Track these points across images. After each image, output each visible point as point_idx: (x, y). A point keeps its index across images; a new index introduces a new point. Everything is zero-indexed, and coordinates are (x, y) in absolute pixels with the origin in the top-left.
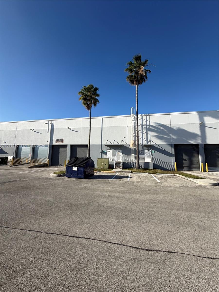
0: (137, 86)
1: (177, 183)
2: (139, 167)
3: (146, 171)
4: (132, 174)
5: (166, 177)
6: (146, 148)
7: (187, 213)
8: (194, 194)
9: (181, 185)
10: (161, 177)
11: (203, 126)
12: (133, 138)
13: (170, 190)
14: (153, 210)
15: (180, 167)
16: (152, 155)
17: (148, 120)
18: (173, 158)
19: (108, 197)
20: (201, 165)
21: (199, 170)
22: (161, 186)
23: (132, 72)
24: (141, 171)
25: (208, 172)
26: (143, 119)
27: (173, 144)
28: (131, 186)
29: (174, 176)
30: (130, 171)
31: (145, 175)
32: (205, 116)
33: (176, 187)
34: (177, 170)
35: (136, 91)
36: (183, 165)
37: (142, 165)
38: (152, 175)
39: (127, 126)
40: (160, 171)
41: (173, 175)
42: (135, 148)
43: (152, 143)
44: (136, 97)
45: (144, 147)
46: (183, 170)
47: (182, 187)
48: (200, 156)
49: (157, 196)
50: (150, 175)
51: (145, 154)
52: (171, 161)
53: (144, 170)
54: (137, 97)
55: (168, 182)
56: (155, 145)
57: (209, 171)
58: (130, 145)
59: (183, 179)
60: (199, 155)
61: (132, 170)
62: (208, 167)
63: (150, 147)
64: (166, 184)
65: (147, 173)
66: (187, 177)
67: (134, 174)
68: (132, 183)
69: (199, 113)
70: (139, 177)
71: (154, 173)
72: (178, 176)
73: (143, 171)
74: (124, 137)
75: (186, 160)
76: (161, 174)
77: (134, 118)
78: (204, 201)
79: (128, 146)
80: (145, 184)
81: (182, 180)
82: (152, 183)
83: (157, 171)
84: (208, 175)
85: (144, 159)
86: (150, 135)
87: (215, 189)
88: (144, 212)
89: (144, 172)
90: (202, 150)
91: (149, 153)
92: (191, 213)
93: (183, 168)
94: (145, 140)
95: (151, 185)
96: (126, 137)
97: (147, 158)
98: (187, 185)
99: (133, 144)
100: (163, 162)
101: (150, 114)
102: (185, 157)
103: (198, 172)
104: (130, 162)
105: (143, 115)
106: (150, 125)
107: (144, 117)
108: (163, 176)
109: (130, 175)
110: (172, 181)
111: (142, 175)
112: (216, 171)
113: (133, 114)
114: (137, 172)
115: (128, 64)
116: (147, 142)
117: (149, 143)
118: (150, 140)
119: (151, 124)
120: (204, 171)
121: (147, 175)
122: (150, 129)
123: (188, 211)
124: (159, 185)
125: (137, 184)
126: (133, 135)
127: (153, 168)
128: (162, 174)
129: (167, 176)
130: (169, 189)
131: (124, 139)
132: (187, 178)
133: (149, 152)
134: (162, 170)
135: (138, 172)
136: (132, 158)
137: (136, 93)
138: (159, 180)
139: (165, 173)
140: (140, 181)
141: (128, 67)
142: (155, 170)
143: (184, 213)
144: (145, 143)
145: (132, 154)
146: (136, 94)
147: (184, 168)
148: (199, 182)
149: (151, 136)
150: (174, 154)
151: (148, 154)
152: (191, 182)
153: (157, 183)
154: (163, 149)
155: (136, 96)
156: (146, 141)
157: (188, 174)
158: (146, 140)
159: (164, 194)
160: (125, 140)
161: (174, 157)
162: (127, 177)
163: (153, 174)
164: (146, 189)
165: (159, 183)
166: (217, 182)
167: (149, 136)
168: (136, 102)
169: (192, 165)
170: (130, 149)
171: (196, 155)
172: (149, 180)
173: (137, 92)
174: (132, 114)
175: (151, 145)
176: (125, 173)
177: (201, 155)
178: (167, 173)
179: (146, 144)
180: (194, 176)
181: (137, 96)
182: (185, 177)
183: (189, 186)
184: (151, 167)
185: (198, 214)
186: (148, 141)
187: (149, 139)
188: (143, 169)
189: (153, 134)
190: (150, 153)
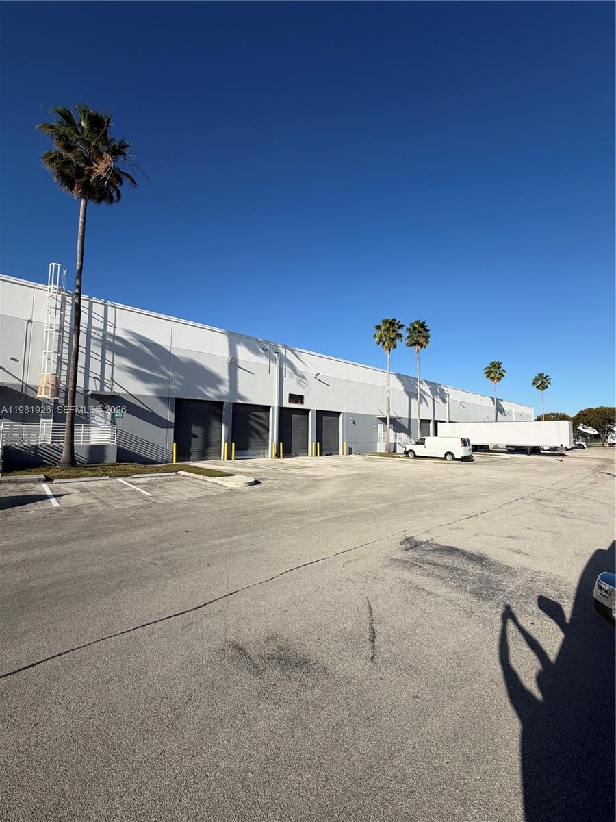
0: (86, 204)
1: (190, 492)
2: (73, 462)
3: (96, 470)
4: (55, 485)
5: (160, 482)
6: (98, 402)
7: (229, 539)
8: (226, 507)
9: (199, 495)
10: (147, 484)
11: (233, 365)
12: (53, 368)
13: (183, 509)
14: (172, 552)
15: (183, 454)
16: (113, 422)
17: (111, 318)
18: (170, 432)
19: (25, 563)
20: (224, 446)
21: (218, 456)
22: (161, 504)
23: (69, 148)
24: (83, 473)
25: (235, 459)
26: (96, 312)
27: (172, 398)
28: (81, 521)
29: (177, 477)
30: (42, 477)
31: (100, 484)
32: (238, 344)
33: (191, 500)
34: (177, 462)
35: (81, 220)
36: (190, 447)
37: (81, 454)
38: (119, 480)
39: (30, 321)
40: (137, 467)
41: (174, 474)
42: (56, 401)
43: (117, 390)
44: (79, 237)
45: (89, 399)
46: (189, 460)
47: (201, 497)
48: (224, 427)
49: (165, 526)
50: (114, 481)
51: (93, 421)
52: (165, 440)
53: (88, 468)
54: (83, 241)
55: (171, 492)
56: (125, 394)
57: (236, 457)
58: (38, 387)
59: (198, 481)
60: (222, 424)
61: (49, 473)
62: (235, 449)
63: (109, 400)
64: (169, 496)
65: (102, 475)
66: (204, 474)
67: (61, 485)
68: (75, 510)
69: (229, 334)
70: (83, 490)
71: (125, 474)
72: (184, 476)
73: (87, 472)
74: (12, 359)
75: (196, 437)
76: (144, 475)
77: (59, 299)
78: (245, 514)
79: (29, 393)
80: (117, 507)
81: (195, 483)
82: (134, 501)
83: (130, 467)
84: (236, 466)
85: (88, 435)
86: (113, 365)
87: (253, 491)
88: (157, 562)
89: (91, 474)
90: (227, 414)
91: (105, 418)
92: (234, 538)
93: (189, 455)
94: (95, 378)
95: (134, 506)
96: (21, 358)
97: (99, 433)
98: (209, 493)
99: (50, 386)
100: (145, 442)
101: (118, 305)
102: (196, 430)
103: (218, 461)
104: (36, 447)
105: (95, 299)
106: (114, 337)
107: (98, 309)
108: (149, 479)
109: (46, 488)
110: (177, 488)
111: (89, 484)
112: (247, 457)
113: (57, 287)
114: (68, 477)
115: (59, 113)
116: (102, 385)
117: (106, 390)
118: (113, 380)
119: (119, 333)
120: (228, 460)
121: (105, 482)
122: (114, 345)
123: (229, 536)
124: (154, 502)
125: (95, 511)
126: (54, 357)
127: (117, 461)
128: (147, 475)
129: (159, 478)
130: (180, 506)
131: (10, 365)
132: (205, 477)
133: (105, 415)
134: (143, 464)
135: (73, 477)
136: (43, 433)
137: (80, 225)
138: (146, 491)
139: (152, 472)
140: (95, 501)
141: (56, 120)
142: (122, 466)
143: (224, 541)
144: (94, 386)
145: (42, 420)
146: (80, 230)
147: (191, 454)
148: (228, 483)
149: (114, 368)
150: (173, 422)
151: (103, 421)
152: (213, 486)
153: (146, 499)
154: (146, 409)
155: (80, 234)
156: (98, 383)
157: (203, 469)
158: (99, 378)
159: (176, 519)
160: (16, 369)
161: (173, 430)
162: (45, 497)
163: (122, 478)
164: (128, 518)
165: (150, 498)
166: (254, 480)
167: (108, 368)
168: (79, 255)
169: (208, 447)
170: (38, 402)
171: (215, 423)
172: (120, 495)
173: (84, 223)
174: (55, 283)
175: (113, 396)
176: (23, 486)
177: (226, 425)
178: (158, 471)
179: (98, 389)
180: (215, 471)
181: (83, 236)
182: (201, 477)
183: (213, 493)
184: (112, 457)
185: (244, 536)
186: (106, 381)
187: (107, 376)
188: (86, 467)
189: (121, 361)
190: (109, 417)
